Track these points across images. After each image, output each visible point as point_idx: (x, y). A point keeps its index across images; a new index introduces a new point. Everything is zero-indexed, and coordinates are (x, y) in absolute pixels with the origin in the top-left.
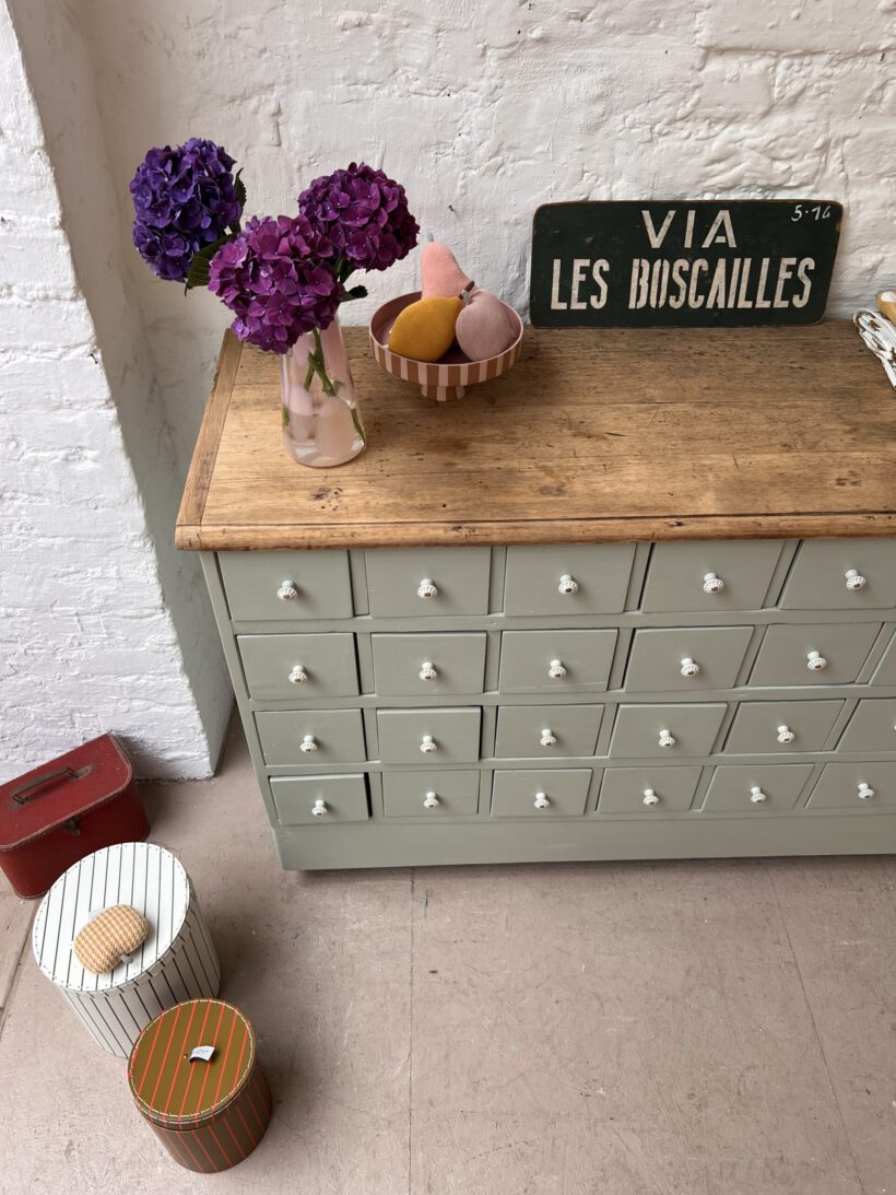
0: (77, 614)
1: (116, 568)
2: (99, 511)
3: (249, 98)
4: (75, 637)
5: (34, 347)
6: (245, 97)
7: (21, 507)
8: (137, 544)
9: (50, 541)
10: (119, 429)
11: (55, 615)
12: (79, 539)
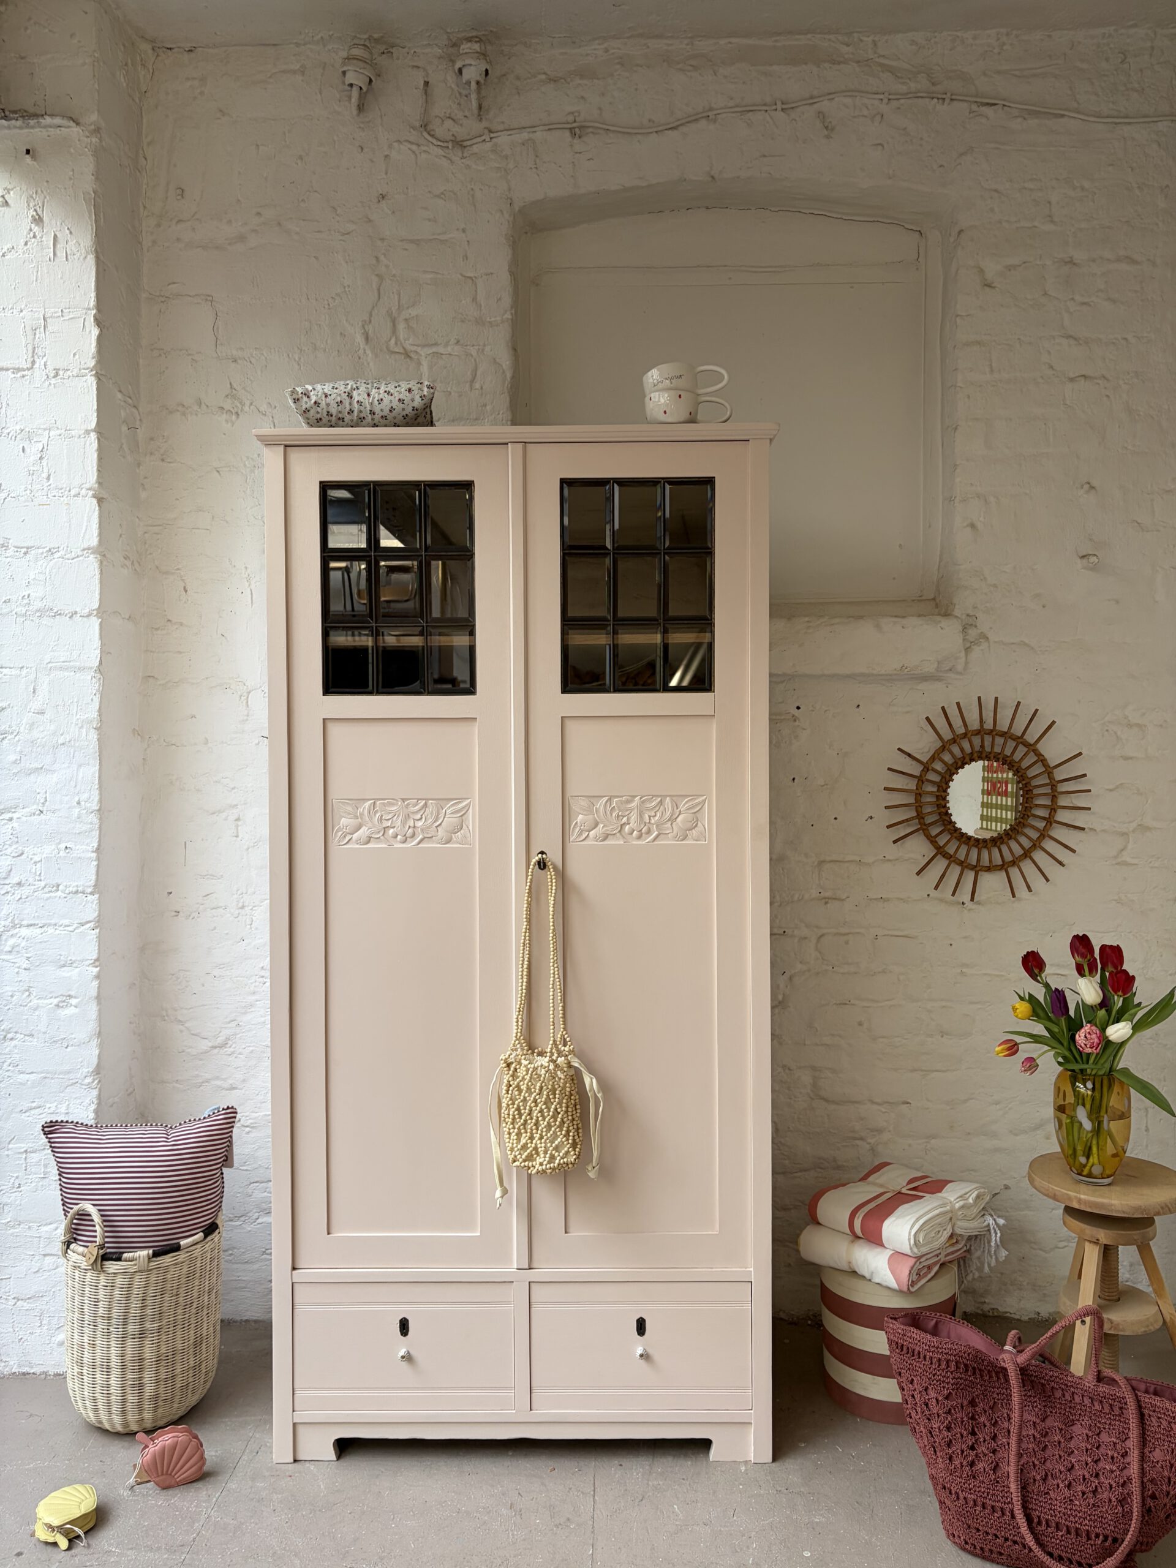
0: (26, 1151)
1: (67, 1103)
2: (68, 1050)
3: (223, 812)
4: (17, 1177)
5: (60, 924)
6: (220, 812)
7: (15, 1046)
8: (88, 1080)
9: (28, 1076)
10: (97, 982)
11: (9, 1152)
12: (48, 1075)
